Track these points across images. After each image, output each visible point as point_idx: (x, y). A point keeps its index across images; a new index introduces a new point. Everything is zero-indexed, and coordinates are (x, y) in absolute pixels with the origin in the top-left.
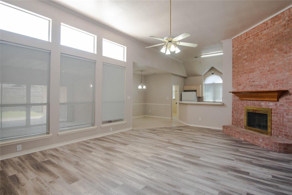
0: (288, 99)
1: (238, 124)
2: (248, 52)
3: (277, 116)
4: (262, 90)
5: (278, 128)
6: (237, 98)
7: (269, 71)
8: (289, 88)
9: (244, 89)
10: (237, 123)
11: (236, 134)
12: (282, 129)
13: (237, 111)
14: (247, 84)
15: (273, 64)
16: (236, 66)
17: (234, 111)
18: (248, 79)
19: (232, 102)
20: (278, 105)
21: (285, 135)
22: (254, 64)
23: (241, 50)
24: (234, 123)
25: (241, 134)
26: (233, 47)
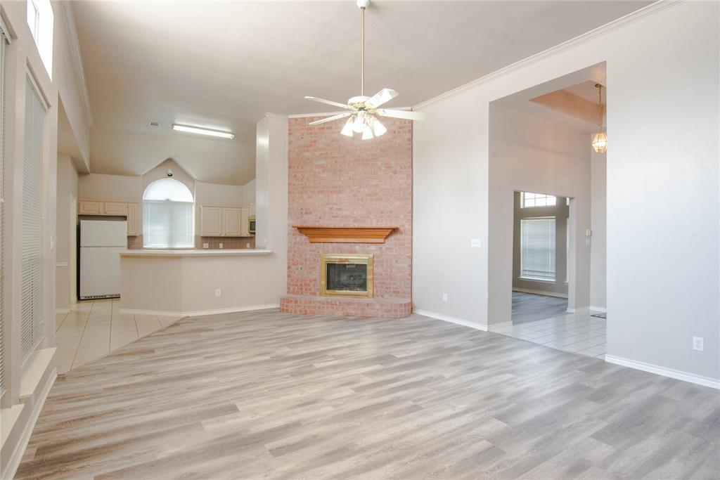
0: (398, 240)
1: (304, 289)
2: (327, 154)
3: (382, 265)
4: (356, 225)
5: (383, 283)
6: (301, 239)
7: (367, 195)
8: (400, 224)
9: (318, 222)
10: (302, 289)
11: (323, 307)
12: (390, 284)
13: (302, 264)
14: (324, 213)
15: (376, 186)
16: (299, 175)
17: (294, 264)
18: (328, 204)
19: (289, 247)
20: (384, 249)
21: (395, 292)
22: (340, 178)
23: (311, 146)
24: (294, 289)
25: (336, 304)
26: (290, 134)
